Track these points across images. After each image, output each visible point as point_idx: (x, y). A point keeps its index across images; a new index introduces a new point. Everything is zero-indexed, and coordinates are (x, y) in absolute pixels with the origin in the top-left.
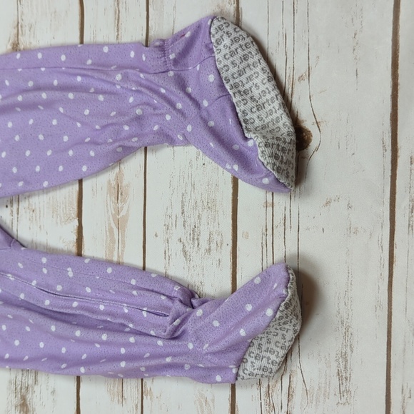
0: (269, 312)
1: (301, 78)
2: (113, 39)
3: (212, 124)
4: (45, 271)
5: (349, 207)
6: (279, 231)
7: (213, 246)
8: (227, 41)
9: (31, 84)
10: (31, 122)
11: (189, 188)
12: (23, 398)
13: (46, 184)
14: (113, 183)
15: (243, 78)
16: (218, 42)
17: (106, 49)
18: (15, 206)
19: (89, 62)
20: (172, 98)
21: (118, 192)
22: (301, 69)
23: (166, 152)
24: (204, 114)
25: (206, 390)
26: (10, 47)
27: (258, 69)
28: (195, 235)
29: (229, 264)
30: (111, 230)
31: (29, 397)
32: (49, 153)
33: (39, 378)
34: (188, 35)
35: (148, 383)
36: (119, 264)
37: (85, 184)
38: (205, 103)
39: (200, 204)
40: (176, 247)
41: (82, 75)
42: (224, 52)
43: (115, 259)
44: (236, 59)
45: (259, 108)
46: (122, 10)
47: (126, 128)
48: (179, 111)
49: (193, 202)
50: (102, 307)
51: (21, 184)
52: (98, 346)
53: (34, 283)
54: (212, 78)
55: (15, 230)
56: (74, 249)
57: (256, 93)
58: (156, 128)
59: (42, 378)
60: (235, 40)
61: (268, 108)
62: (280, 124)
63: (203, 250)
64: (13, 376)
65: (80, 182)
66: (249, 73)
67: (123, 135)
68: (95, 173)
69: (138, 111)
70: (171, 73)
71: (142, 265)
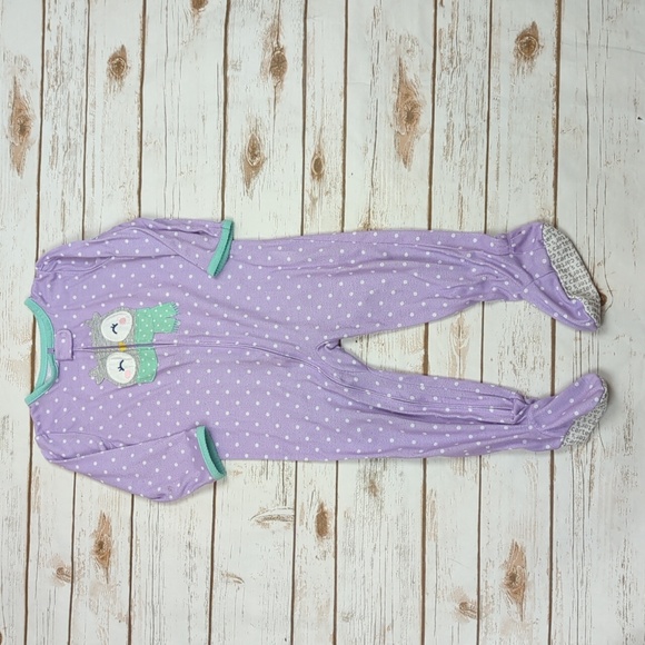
0: (597, 399)
1: (599, 264)
2: (456, 229)
3: (543, 288)
4: (400, 386)
5: (631, 340)
6: (585, 355)
7: (537, 366)
8: (554, 239)
9: (385, 254)
10: (383, 281)
11: (519, 328)
12: (372, 482)
13: (399, 325)
14: (456, 325)
15: (564, 262)
16: (548, 239)
17: (453, 236)
18: (365, 341)
19: (439, 243)
20: (512, 271)
21: (460, 331)
22: (599, 258)
23: (501, 305)
24: (537, 282)
25: (532, 458)
26: (361, 226)
27: (574, 257)
28: (523, 359)
29: (550, 376)
30: (454, 357)
31: (377, 481)
32: (402, 304)
33: (388, 465)
34: (523, 232)
35: (486, 459)
36: (460, 379)
37: (430, 326)
38: (537, 276)
39: (527, 339)
40: (507, 367)
41: (431, 251)
42: (552, 245)
43: (457, 377)
44: (560, 250)
45: (575, 280)
46: (465, 210)
47: (472, 288)
48: (517, 280)
49: (521, 337)
50: (448, 410)
51: (378, 325)
52: (448, 435)
53: (389, 395)
54: (545, 261)
55: (364, 358)
56: (421, 371)
57: (572, 271)
58: (494, 289)
59: (390, 465)
60: (559, 239)
61: (580, 281)
62: (590, 291)
63: (529, 369)
64: (362, 466)
65: (427, 324)
66: (567, 259)
67: (468, 293)
68: (440, 319)
69: (484, 278)
70: (511, 256)
71: (479, 379)
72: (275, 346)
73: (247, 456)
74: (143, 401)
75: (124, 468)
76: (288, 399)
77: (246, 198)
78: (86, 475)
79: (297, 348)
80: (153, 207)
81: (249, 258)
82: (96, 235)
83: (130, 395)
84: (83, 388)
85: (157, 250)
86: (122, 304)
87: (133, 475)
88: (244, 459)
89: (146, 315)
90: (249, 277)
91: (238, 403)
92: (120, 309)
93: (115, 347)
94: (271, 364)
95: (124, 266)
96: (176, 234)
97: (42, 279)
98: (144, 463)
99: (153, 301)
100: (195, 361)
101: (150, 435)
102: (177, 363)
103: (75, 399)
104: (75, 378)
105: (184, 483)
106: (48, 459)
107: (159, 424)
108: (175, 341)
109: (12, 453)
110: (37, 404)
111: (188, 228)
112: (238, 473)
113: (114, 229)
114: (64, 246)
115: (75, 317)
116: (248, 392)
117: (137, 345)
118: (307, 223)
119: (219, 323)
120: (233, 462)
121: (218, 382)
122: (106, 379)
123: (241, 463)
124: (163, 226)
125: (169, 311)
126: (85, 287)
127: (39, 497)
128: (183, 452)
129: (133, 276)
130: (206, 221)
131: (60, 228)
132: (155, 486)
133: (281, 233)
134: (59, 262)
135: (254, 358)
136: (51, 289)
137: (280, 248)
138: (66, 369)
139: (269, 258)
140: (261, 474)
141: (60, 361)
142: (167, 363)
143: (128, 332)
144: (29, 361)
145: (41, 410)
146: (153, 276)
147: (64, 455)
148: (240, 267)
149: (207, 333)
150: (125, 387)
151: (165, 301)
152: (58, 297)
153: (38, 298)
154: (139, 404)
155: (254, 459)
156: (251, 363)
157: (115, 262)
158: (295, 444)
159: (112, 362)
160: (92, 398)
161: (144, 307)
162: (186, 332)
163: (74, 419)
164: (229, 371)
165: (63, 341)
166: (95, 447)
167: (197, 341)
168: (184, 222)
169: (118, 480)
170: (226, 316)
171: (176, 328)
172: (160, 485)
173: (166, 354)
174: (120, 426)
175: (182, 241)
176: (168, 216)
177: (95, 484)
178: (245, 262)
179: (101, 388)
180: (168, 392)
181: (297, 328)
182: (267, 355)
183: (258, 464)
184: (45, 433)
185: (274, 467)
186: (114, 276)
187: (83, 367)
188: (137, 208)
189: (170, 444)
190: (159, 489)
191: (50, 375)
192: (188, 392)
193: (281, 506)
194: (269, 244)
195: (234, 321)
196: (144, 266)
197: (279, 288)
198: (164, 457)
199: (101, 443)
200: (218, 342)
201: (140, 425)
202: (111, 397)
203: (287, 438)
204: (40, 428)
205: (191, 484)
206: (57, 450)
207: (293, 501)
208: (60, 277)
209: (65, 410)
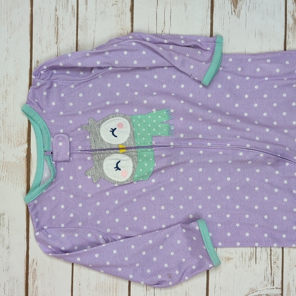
72: (268, 147)
73: (238, 244)
74: (138, 197)
75: (126, 259)
76: (276, 194)
77: (234, 17)
78: (87, 266)
79: (287, 149)
80: (145, 23)
81: (239, 69)
82: (89, 48)
83: (126, 192)
84: (80, 187)
85: (154, 62)
86: (117, 111)
87: (134, 265)
88: (235, 246)
89: (140, 120)
90: (238, 87)
91: (228, 197)
92: (115, 115)
93: (115, 149)
94: (263, 163)
95: (119, 76)
96: (171, 47)
97: (39, 87)
98: (144, 253)
99: (149, 108)
100: (188, 162)
101: (145, 228)
102: (173, 163)
103: (72, 196)
104: (71, 178)
105: (183, 270)
106: (47, 253)
107: (154, 217)
108: (172, 144)
109: (8, 248)
110: (36, 202)
111: (183, 42)
112: (229, 259)
113: (111, 42)
114: (59, 57)
115: (71, 122)
116: (238, 188)
117: (138, 147)
118: (289, 40)
119: (210, 128)
120: (224, 249)
121: (210, 179)
122: (103, 178)
123: (232, 250)
124: (160, 40)
125: (162, 116)
126: (81, 95)
127: (37, 288)
128: (179, 242)
129: (128, 85)
130: (198, 37)
131: (54, 40)
132: (154, 274)
133: (265, 48)
134: (55, 72)
135: (248, 157)
136: (47, 96)
137: (269, 61)
138: (62, 169)
139: (258, 70)
140: (250, 259)
141: (57, 162)
142: (164, 163)
143: (128, 136)
144: (24, 163)
145: (38, 207)
146: (146, 86)
147: (63, 249)
148: (229, 78)
149: (200, 136)
150: (122, 185)
151: (160, 108)
152: (53, 104)
153: (34, 105)
154: (135, 200)
155: (245, 247)
156: (242, 162)
157: (112, 72)
158: (282, 232)
159: (109, 163)
160: (89, 195)
161: (137, 114)
162: (182, 136)
163: (72, 215)
164: (220, 170)
165: (61, 144)
166: (94, 240)
167: (190, 144)
168: (177, 37)
169: (120, 269)
170: (219, 120)
171: (171, 132)
172: (159, 272)
173: (163, 155)
174: (117, 220)
175: (178, 54)
176: (159, 32)
177: (93, 273)
178: (234, 73)
179: (98, 186)
180: (163, 189)
181: (286, 131)
182: (262, 155)
183: (248, 251)
184: (43, 229)
185: (262, 253)
186: (109, 85)
187: (80, 168)
188: (130, 24)
189: (168, 236)
190: (160, 277)
191: (46, 174)
192: (181, 189)
193: (270, 287)
194: (259, 57)
195: (227, 126)
196: (137, 77)
197: (265, 96)
198: (161, 247)
199: (101, 237)
200: (209, 144)
201: (135, 218)
202: (108, 194)
203: (276, 227)
204: (38, 224)
205: (188, 270)
206: (57, 244)
207: (280, 282)
208: (55, 85)
209: (63, 207)
